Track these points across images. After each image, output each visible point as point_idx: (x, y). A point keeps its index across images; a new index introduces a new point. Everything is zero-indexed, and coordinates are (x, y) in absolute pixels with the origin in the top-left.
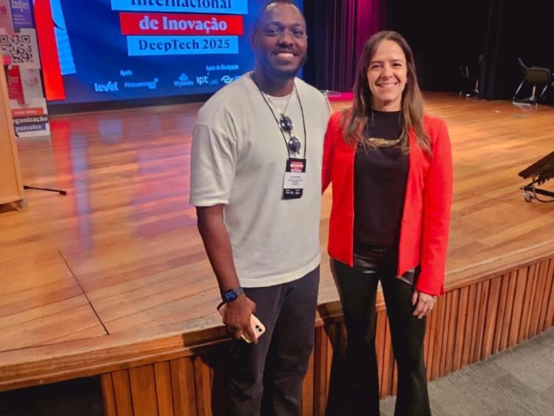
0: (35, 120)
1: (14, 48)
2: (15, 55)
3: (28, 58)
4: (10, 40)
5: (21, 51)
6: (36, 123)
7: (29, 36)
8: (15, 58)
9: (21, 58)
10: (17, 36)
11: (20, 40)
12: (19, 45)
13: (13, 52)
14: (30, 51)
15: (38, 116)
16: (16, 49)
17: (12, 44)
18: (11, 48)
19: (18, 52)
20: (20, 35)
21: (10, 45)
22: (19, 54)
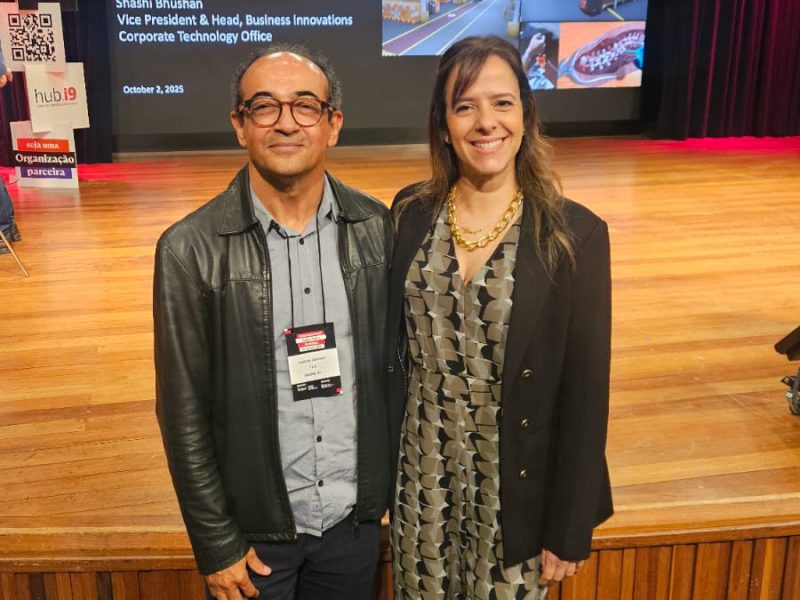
0: (56, 160)
1: (28, 36)
2: (30, 48)
3: (48, 54)
4: (23, 23)
5: (39, 41)
6: (57, 166)
7: (50, 15)
8: (29, 52)
9: (38, 52)
10: (34, 16)
11: (38, 22)
12: (35, 31)
13: (26, 41)
14: (51, 42)
15: (61, 154)
16: (31, 37)
17: (26, 29)
18: (24, 36)
19: (34, 42)
20: (37, 13)
21: (24, 31)
22: (36, 47)
